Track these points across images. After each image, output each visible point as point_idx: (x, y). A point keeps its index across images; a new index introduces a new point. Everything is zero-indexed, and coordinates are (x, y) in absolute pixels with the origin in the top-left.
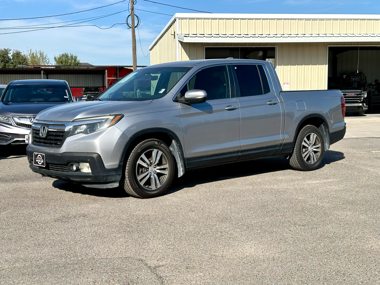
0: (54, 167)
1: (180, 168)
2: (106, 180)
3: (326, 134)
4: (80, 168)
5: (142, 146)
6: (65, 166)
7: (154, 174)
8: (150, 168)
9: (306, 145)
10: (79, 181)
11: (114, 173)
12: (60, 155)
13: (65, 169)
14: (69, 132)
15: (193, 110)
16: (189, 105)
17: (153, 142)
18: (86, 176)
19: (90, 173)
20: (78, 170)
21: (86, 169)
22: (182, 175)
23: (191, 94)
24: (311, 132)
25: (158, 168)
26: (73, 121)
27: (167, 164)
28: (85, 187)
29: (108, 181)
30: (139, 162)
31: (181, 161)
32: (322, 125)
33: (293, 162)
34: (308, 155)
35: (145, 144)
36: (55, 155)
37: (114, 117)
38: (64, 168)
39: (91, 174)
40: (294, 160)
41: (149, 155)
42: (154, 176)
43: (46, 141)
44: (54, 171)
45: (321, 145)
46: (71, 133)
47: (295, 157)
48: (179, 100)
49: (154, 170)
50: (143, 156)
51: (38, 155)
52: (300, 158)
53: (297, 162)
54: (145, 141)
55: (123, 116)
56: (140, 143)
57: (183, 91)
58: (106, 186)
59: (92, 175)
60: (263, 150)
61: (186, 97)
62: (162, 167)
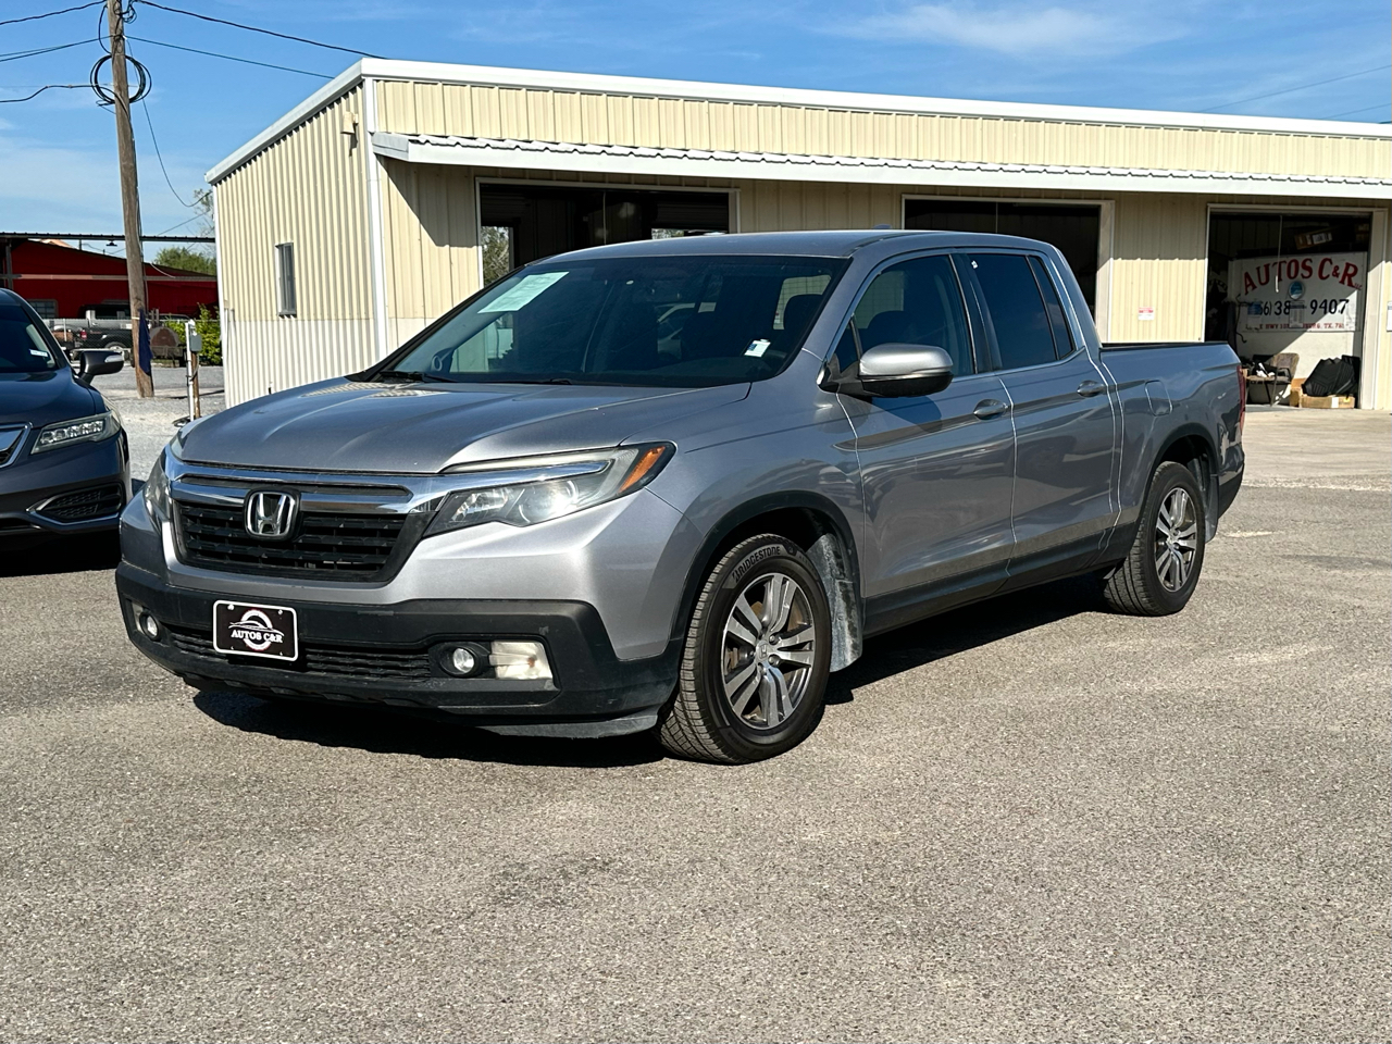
0: (340, 660)
1: (841, 638)
2: (615, 704)
3: (1208, 489)
4: (492, 663)
5: (741, 564)
6: (411, 657)
7: (770, 667)
8: (757, 648)
9: (1165, 531)
10: (481, 713)
11: (649, 678)
12: (391, 613)
13: (407, 669)
14: (427, 516)
15: (881, 420)
16: (868, 399)
17: (770, 546)
18: (522, 694)
19: (545, 679)
20: (484, 668)
21: (522, 664)
22: (850, 659)
23: (879, 363)
24: (1178, 484)
25: (783, 643)
26: (441, 473)
27: (809, 626)
28: (497, 734)
29: (624, 707)
30: (731, 626)
31: (849, 613)
32: (1195, 460)
33: (1121, 587)
34: (1168, 564)
35: (748, 557)
36: (359, 612)
37: (636, 452)
38: (400, 664)
39: (549, 687)
41: (757, 596)
42: (771, 676)
43: (285, 554)
44: (335, 676)
45: (1198, 526)
46: (434, 522)
47: (1135, 571)
48: (839, 381)
49: (768, 652)
50: (741, 602)
51: (241, 611)
52: (1149, 574)
53: (1139, 589)
54: (744, 543)
55: (670, 453)
56: (730, 554)
57: (847, 352)
58: (602, 728)
59: (553, 688)
60: (1066, 556)
61: (864, 370)
62: (798, 639)
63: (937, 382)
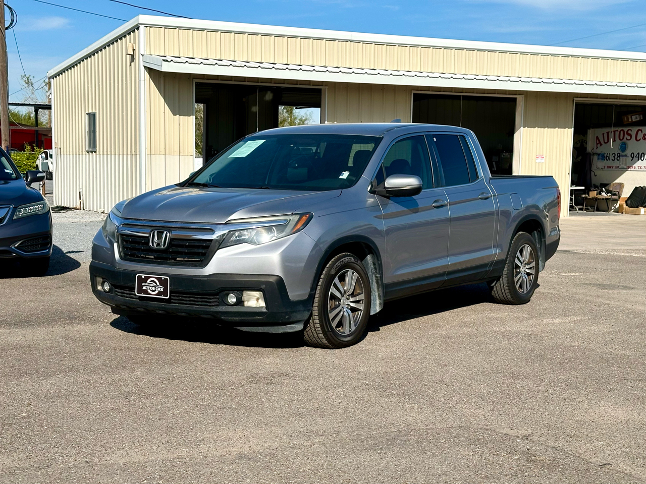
1: (375, 300)
2: (288, 318)
3: (541, 246)
4: (243, 300)
5: (337, 264)
6: (212, 297)
7: (347, 309)
8: (342, 300)
9: (519, 264)
10: (238, 320)
11: (301, 308)
12: (206, 279)
13: (210, 302)
14: (220, 240)
15: (393, 207)
16: (388, 198)
17: (348, 258)
18: (253, 313)
19: (262, 307)
20: (240, 302)
21: (254, 301)
22: (378, 309)
23: (393, 182)
24: (526, 242)
25: (352, 299)
26: (225, 223)
27: (362, 293)
28: (242, 331)
29: (291, 320)
30: (333, 290)
31: (378, 289)
32: (535, 232)
33: (499, 290)
34: (521, 280)
35: (339, 262)
36: (194, 278)
37: (297, 217)
38: (207, 300)
39: (265, 310)
40: (500, 288)
41: (342, 279)
42: (347, 313)
44: (182, 305)
45: (535, 263)
46: (222, 243)
47: (505, 283)
48: (377, 190)
49: (346, 302)
50: (336, 280)
51: (148, 278)
52: (512, 284)
53: (507, 291)
54: (338, 256)
55: (311, 217)
56: (333, 260)
57: (380, 177)
58: (283, 329)
60: (472, 272)
61: (386, 185)
62: (358, 298)
63: (416, 191)
